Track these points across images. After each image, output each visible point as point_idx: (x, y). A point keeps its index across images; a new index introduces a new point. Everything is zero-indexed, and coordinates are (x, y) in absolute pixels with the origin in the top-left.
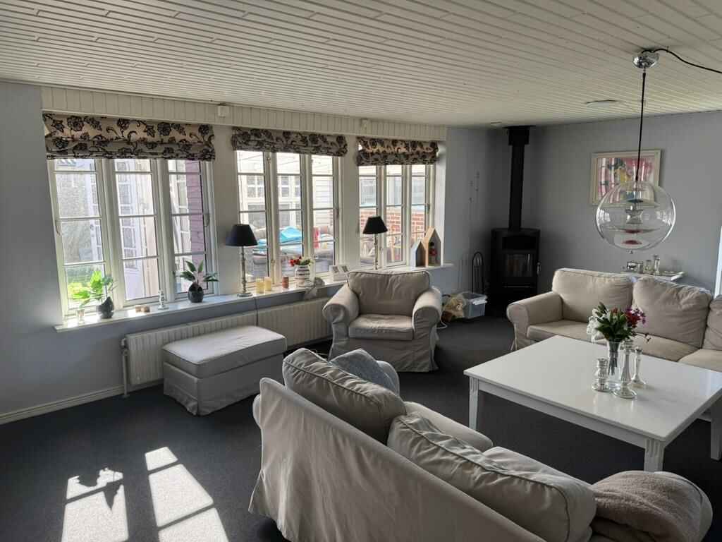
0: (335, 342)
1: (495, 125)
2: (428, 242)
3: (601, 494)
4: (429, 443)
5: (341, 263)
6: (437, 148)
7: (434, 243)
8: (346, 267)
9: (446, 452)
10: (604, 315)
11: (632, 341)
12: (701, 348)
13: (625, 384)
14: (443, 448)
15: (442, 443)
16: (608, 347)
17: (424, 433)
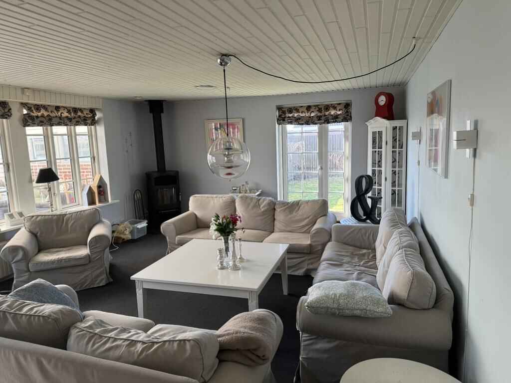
0: (16, 278)
1: (138, 98)
2: (96, 185)
3: (221, 335)
4: (101, 337)
5: (16, 210)
6: (96, 114)
7: (101, 187)
8: (21, 213)
9: (115, 340)
10: (218, 221)
11: (235, 234)
12: (273, 232)
13: (234, 261)
14: (112, 338)
15: (112, 334)
16: (223, 241)
17: (97, 331)
